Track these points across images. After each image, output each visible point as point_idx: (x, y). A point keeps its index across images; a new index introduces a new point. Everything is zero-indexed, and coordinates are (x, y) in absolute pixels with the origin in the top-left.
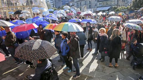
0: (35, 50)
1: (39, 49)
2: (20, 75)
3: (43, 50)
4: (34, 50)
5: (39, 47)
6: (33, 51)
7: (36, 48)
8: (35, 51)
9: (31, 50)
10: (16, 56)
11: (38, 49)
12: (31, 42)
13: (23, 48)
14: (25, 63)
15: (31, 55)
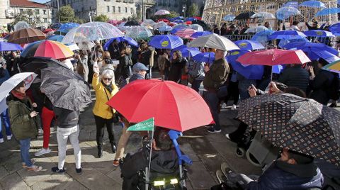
0: (299, 123)
1: (311, 126)
2: (209, 156)
3: (326, 133)
4: (295, 122)
5: (314, 122)
6: (292, 124)
7: (305, 119)
8: (298, 125)
9: (287, 120)
10: (242, 117)
11: (308, 125)
12: (292, 101)
13: (265, 108)
14: (227, 136)
15: (284, 133)
